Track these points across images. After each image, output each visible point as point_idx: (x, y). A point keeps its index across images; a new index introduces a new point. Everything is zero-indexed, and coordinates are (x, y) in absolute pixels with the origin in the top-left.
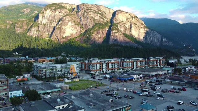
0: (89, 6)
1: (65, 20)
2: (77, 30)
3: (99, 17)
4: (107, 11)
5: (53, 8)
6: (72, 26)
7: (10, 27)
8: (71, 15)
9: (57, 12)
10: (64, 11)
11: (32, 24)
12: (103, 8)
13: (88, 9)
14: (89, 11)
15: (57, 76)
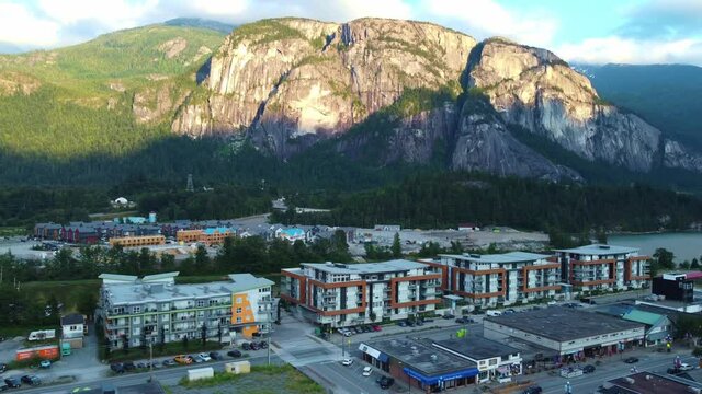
0: (386, 28)
1: (298, 79)
2: (341, 115)
3: (418, 67)
4: (449, 42)
5: (259, 37)
6: (324, 98)
7: (118, 106)
8: (322, 60)
9: (272, 52)
10: (295, 46)
11: (188, 94)
12: (435, 33)
13: (380, 39)
14: (384, 43)
15: (173, 338)
